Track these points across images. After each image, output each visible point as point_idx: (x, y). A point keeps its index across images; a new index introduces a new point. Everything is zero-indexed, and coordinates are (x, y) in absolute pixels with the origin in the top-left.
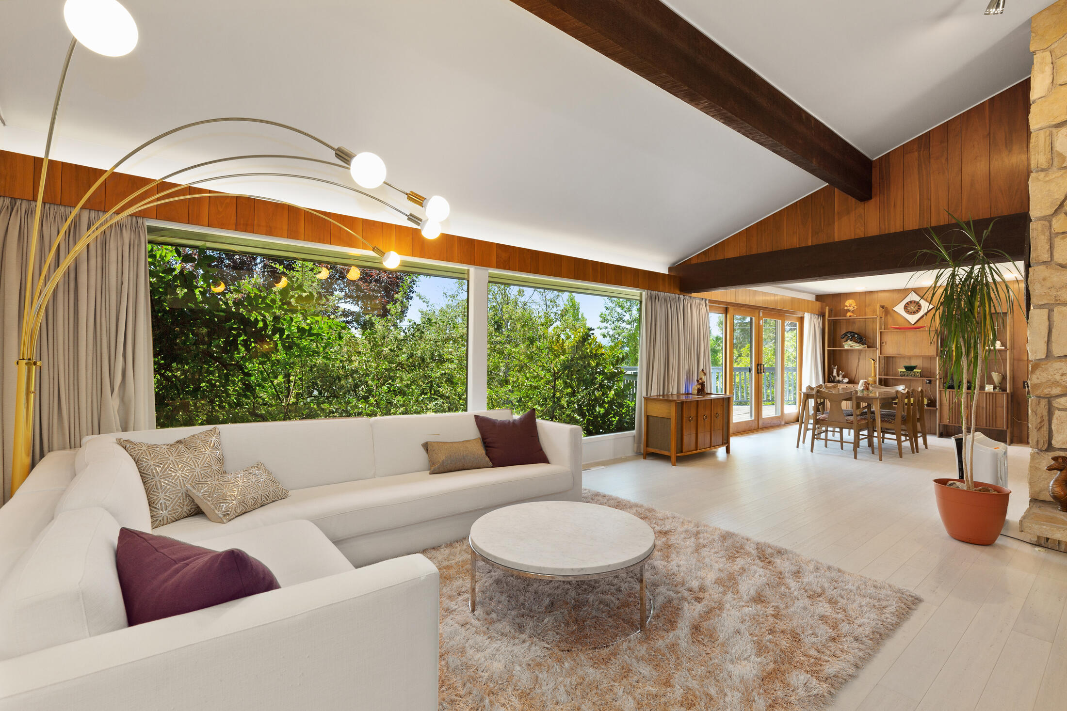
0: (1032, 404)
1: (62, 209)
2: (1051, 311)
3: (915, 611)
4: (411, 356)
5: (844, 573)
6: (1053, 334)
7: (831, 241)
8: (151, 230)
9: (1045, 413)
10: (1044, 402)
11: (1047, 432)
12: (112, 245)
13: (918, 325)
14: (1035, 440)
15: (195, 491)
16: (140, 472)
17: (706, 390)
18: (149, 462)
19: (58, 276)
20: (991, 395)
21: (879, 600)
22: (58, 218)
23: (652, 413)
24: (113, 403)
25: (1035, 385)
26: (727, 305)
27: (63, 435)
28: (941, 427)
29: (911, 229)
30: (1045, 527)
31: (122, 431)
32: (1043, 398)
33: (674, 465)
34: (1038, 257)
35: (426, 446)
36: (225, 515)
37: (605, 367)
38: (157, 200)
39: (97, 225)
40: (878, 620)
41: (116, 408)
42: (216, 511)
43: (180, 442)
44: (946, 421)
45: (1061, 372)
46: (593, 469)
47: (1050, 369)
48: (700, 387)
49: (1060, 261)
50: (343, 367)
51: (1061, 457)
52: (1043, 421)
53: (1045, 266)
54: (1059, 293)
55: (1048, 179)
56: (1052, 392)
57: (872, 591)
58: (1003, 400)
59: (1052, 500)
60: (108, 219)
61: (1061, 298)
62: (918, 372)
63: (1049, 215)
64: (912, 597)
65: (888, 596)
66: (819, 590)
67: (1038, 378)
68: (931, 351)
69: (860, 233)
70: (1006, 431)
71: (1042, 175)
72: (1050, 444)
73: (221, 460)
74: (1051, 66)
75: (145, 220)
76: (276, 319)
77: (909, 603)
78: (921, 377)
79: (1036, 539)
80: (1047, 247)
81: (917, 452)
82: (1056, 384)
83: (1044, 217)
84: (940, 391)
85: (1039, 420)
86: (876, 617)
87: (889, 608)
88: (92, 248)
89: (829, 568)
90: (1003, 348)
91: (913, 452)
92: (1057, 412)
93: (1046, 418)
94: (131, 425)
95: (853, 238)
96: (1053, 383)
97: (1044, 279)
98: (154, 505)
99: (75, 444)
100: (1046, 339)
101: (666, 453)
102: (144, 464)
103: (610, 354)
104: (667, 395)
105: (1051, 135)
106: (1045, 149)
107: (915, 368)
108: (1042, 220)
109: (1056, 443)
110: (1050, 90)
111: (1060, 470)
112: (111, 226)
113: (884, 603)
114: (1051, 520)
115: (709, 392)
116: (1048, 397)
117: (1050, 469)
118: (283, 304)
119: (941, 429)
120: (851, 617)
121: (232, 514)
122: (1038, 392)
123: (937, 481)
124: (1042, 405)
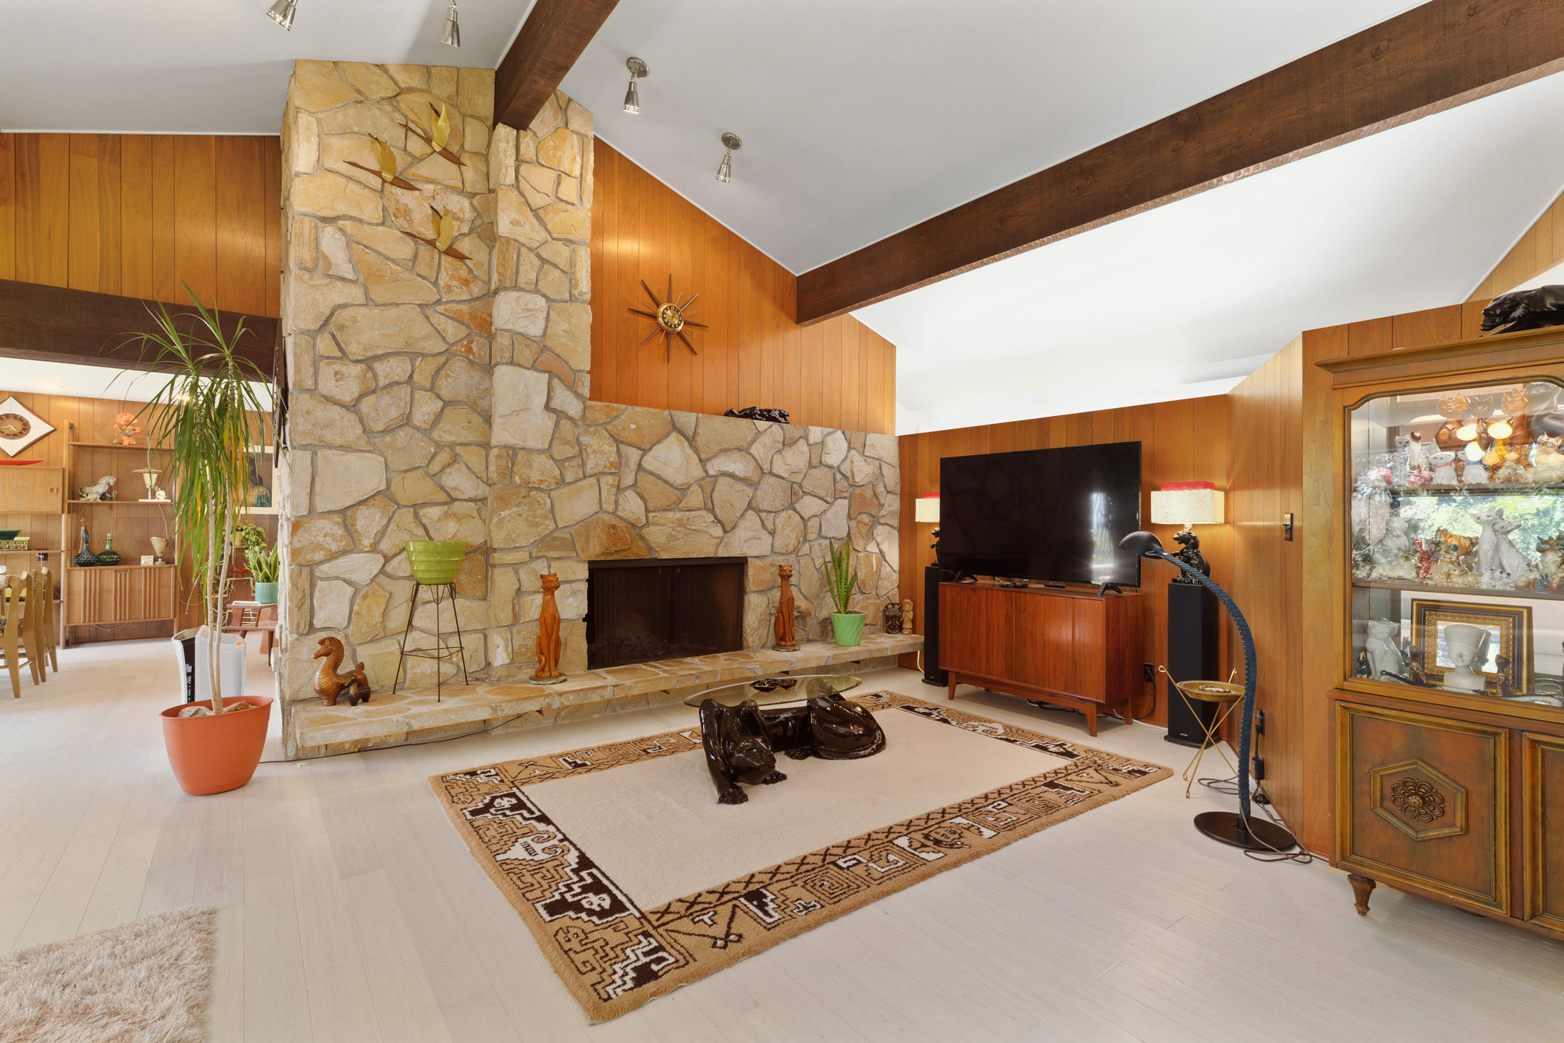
0: (291, 576)
2: (315, 454)
3: (217, 934)
5: (59, 947)
6: (316, 483)
9: (307, 586)
10: (305, 571)
13: (21, 458)
20: (153, 570)
21: (162, 952)
25: (296, 550)
28: (68, 630)
29: (84, 288)
30: (328, 731)
32: (304, 566)
40: (185, 984)
44: (79, 619)
45: (324, 531)
47: (313, 529)
49: (325, 392)
51: (326, 639)
52: (305, 596)
53: (307, 395)
54: (323, 432)
55: (311, 283)
56: (315, 559)
57: (140, 946)
58: (170, 575)
61: (326, 439)
62: (23, 542)
63: (312, 331)
64: (204, 913)
65: (172, 936)
66: (31, 1013)
67: (299, 541)
68: (54, 503)
70: (173, 620)
71: (303, 275)
72: (311, 624)
74: (318, 139)
77: (203, 926)
78: (29, 549)
79: (296, 753)
80: (311, 371)
81: (44, 680)
82: (319, 547)
83: (305, 330)
84: (69, 572)
85: (300, 596)
86: (177, 982)
87: (187, 953)
89: (22, 958)
90: (170, 501)
91: (36, 683)
92: (320, 583)
93: (308, 592)
96: (316, 546)
97: (308, 412)
105: (316, 228)
106: (308, 244)
107: (15, 534)
109: (318, 623)
110: (314, 170)
111: (326, 655)
113: (175, 951)
114: (328, 720)
116: (310, 565)
117: (317, 657)
119: (67, 634)
120: (134, 1016)
122: (300, 560)
123: (166, 713)
124: (304, 576)
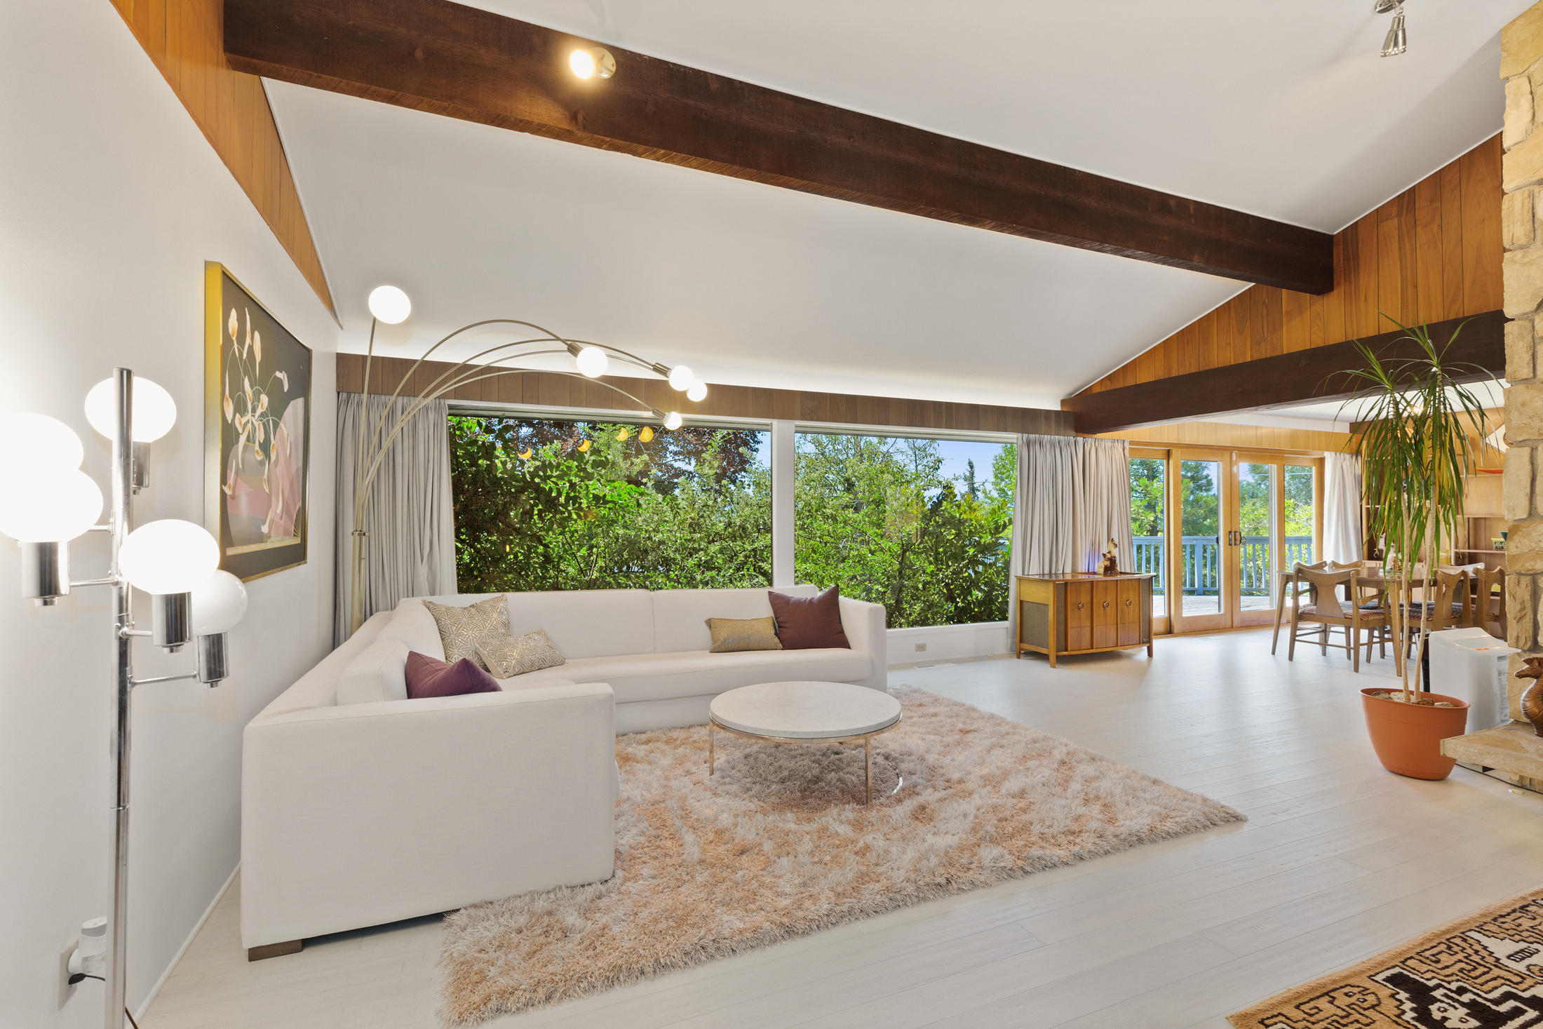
0: (1509, 584)
1: (383, 397)
2: (1534, 449)
4: (729, 524)
5: (1158, 784)
6: (1537, 482)
7: (1278, 353)
8: (451, 407)
9: (1527, 597)
10: (1525, 581)
11: (1531, 624)
12: (420, 427)
14: (1515, 635)
15: (481, 649)
16: (439, 630)
17: (1118, 568)
18: (446, 621)
19: (380, 457)
21: (1173, 810)
22: (380, 406)
23: (1026, 598)
24: (423, 570)
25: (1514, 556)
26: (1166, 447)
27: (386, 596)
31: (431, 595)
32: (1523, 575)
33: (1054, 667)
34: (1514, 372)
35: (709, 623)
36: (504, 672)
37: (981, 537)
38: (455, 383)
39: (408, 410)
40: (1150, 825)
41: (426, 575)
42: (498, 669)
43: (472, 606)
46: (937, 666)
47: (1534, 534)
48: (1108, 563)
50: (650, 538)
51: (1536, 658)
52: (1525, 608)
53: (1524, 385)
55: (1527, 260)
56: (1537, 568)
57: (1173, 802)
59: (1525, 720)
60: (419, 402)
63: (1532, 312)
64: (1227, 813)
65: (1190, 808)
66: (1103, 795)
67: (1517, 547)
69: (1317, 341)
71: (1519, 254)
72: (1535, 640)
73: (507, 625)
74: (1530, 97)
75: (446, 400)
76: (572, 486)
77: (1216, 819)
79: (1518, 778)
80: (1528, 357)
83: (1524, 314)
85: (1518, 607)
86: (1149, 822)
87: (1178, 818)
88: (404, 429)
93: (1528, 605)
94: (438, 591)
95: (1308, 348)
96: (1537, 554)
97: (1523, 405)
98: (450, 659)
99: (393, 607)
100: (1528, 490)
101: (1044, 651)
102: (443, 623)
103: (990, 519)
104: (1056, 574)
105: (1532, 196)
106: (1523, 217)
108: (1523, 319)
110: (1528, 133)
111: (1537, 677)
112: (419, 410)
115: (1123, 571)
116: (1531, 575)
117: (1520, 675)
118: (579, 471)
120: (1116, 819)
121: (511, 672)
122: (1518, 567)
123: (1367, 691)
124: (1523, 585)
